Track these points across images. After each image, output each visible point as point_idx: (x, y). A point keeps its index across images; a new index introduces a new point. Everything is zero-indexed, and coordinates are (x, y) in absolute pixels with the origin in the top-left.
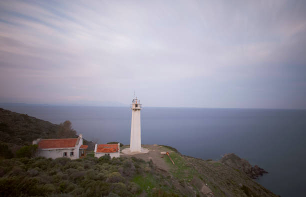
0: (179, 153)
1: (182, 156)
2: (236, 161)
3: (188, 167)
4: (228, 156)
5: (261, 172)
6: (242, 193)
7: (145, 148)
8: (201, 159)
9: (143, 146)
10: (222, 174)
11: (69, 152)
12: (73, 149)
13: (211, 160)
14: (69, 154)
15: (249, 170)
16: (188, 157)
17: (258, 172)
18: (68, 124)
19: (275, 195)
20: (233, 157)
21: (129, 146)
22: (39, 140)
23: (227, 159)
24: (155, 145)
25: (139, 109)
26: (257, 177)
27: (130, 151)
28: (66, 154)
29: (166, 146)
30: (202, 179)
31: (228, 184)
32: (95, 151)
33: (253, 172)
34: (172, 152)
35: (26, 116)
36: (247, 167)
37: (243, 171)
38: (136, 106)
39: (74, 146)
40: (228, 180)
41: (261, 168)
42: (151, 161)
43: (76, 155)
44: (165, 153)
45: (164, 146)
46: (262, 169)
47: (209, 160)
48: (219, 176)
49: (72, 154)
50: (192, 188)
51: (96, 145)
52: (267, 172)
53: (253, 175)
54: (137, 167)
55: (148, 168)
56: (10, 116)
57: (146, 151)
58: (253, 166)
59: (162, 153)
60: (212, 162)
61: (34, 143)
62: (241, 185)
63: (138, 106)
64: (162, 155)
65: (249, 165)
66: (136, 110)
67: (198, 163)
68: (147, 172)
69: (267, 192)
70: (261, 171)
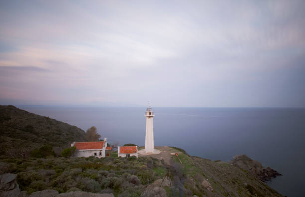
0: (187, 154)
1: (189, 156)
2: (247, 162)
3: (193, 165)
4: (239, 157)
5: (274, 174)
6: (246, 191)
7: (157, 149)
8: (210, 160)
9: (156, 147)
10: (229, 174)
11: (98, 152)
12: (101, 150)
13: (220, 161)
14: (98, 154)
15: (261, 171)
16: (197, 157)
17: (270, 173)
18: (93, 129)
19: (281, 195)
20: (244, 159)
21: (143, 147)
22: (74, 142)
23: (238, 160)
24: (166, 147)
25: (152, 117)
26: (270, 178)
27: (145, 152)
28: (95, 154)
29: (175, 148)
30: (204, 175)
31: (234, 183)
32: (119, 152)
33: (266, 174)
34: (181, 153)
35: (48, 118)
36: (259, 169)
37: (254, 172)
38: (150, 113)
39: (102, 148)
40: (234, 179)
41: (274, 170)
42: (163, 159)
43: (103, 155)
44: (174, 154)
45: (174, 147)
46: (276, 171)
47: (217, 161)
48: (225, 175)
49: (100, 154)
50: (192, 179)
51: (119, 147)
52: (280, 174)
53: (265, 177)
54: (154, 163)
55: (161, 164)
56: (35, 118)
57: (158, 152)
58: (265, 168)
59: (172, 153)
60: (220, 163)
61: (72, 145)
62: (246, 184)
63: (151, 113)
64: (172, 155)
65: (261, 167)
66: (149, 117)
67: (206, 163)
68: (161, 166)
69: (272, 192)
70: (274, 172)
